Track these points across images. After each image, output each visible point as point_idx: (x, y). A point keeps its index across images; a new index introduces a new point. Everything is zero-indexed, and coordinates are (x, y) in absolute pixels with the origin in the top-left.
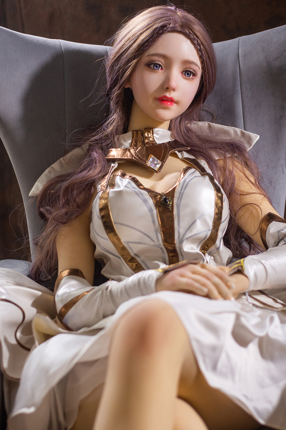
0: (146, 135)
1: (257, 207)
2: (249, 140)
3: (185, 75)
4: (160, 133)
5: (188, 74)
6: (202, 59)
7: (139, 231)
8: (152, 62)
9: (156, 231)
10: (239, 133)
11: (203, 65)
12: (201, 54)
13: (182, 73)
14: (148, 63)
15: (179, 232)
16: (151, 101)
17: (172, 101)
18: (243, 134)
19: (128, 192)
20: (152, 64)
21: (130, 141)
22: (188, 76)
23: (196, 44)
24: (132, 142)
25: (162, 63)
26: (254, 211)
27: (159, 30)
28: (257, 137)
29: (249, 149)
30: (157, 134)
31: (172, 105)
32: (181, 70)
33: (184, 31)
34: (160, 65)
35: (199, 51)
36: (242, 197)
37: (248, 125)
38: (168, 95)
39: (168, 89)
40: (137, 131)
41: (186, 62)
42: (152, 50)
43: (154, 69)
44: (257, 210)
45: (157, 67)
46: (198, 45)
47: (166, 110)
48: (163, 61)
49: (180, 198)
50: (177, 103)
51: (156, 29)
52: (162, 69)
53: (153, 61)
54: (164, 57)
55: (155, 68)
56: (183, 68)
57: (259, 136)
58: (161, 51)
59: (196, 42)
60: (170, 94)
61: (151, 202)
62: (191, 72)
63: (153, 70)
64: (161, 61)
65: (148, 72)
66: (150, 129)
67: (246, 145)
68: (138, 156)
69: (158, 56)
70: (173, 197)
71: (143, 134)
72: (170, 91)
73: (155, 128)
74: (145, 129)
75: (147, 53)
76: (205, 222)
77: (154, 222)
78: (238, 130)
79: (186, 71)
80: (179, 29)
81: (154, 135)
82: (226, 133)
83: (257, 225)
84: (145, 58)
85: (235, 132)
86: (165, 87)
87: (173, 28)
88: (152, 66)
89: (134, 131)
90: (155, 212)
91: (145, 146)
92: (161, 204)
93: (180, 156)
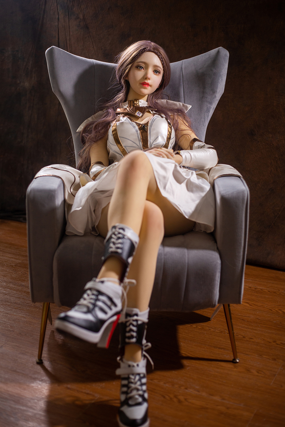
0: (135, 102)
1: (188, 135)
2: (187, 108)
4: (142, 102)
5: (156, 72)
6: (163, 65)
7: (131, 141)
9: (139, 141)
11: (164, 68)
12: (163, 62)
13: (153, 72)
14: (137, 66)
15: (150, 142)
16: (138, 84)
17: (148, 84)
18: (183, 105)
19: (126, 123)
20: (139, 66)
24: (128, 106)
26: (188, 137)
27: (142, 50)
28: (190, 106)
29: (186, 112)
30: (141, 103)
31: (148, 87)
32: (153, 70)
33: (154, 51)
34: (142, 67)
36: (182, 131)
37: (186, 101)
38: (146, 81)
40: (131, 101)
41: (155, 66)
42: (139, 60)
44: (189, 137)
45: (141, 68)
47: (145, 89)
48: (144, 66)
49: (151, 126)
50: (151, 86)
51: (141, 50)
52: (143, 69)
54: (145, 63)
58: (143, 60)
59: (160, 57)
60: (147, 81)
61: (137, 127)
62: (158, 71)
63: (139, 70)
64: (143, 65)
65: (137, 71)
66: (137, 100)
67: (185, 110)
68: (131, 111)
69: (142, 63)
70: (147, 125)
71: (133, 102)
72: (147, 80)
73: (140, 99)
74: (135, 100)
75: (136, 62)
76: (163, 137)
78: (181, 104)
79: (156, 71)
80: (152, 50)
81: (139, 103)
83: (189, 144)
84: (136, 64)
85: (180, 104)
86: (145, 77)
87: (150, 49)
88: (139, 68)
89: (129, 101)
90: (139, 132)
91: (134, 107)
92: (142, 128)
93: (152, 113)
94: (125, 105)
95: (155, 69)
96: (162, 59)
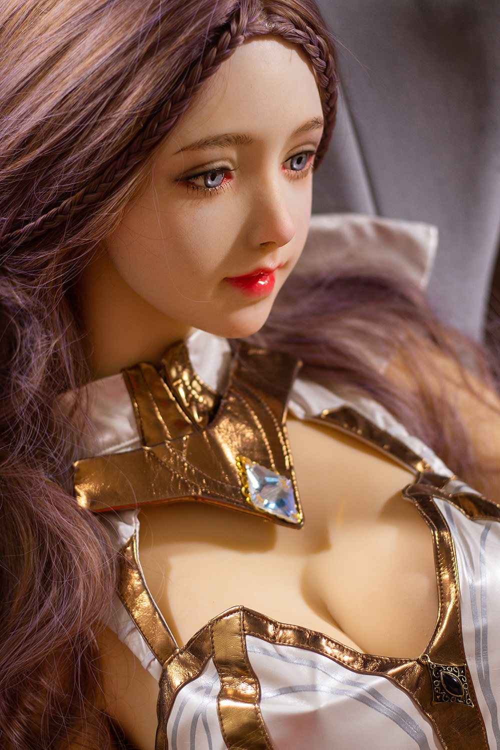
0: (174, 373)
3: (293, 169)
5: (299, 161)
6: (329, 95)
8: (201, 170)
11: (329, 109)
13: (284, 167)
14: (185, 172)
16: (210, 293)
20: (200, 174)
21: (128, 409)
22: (300, 166)
23: (315, 58)
24: (137, 415)
25: (231, 160)
32: (283, 158)
34: (224, 169)
38: (268, 262)
39: (269, 245)
40: (136, 367)
42: (196, 128)
43: (208, 186)
45: (213, 179)
46: (320, 57)
48: (235, 155)
50: (284, 266)
52: (230, 178)
53: (203, 165)
54: (240, 141)
55: (209, 182)
56: (289, 149)
62: (307, 152)
63: (207, 193)
64: (223, 157)
65: (189, 202)
66: (177, 349)
69: (221, 143)
71: (166, 379)
72: (275, 249)
74: (166, 355)
75: (175, 142)
78: (363, 222)
79: (292, 158)
84: (173, 160)
86: (258, 239)
87: (251, 28)
88: (200, 182)
89: (130, 372)
90: (427, 729)
91: (191, 417)
92: (438, 697)
93: (299, 412)
94: (106, 411)
95: (295, 147)
96: (327, 63)
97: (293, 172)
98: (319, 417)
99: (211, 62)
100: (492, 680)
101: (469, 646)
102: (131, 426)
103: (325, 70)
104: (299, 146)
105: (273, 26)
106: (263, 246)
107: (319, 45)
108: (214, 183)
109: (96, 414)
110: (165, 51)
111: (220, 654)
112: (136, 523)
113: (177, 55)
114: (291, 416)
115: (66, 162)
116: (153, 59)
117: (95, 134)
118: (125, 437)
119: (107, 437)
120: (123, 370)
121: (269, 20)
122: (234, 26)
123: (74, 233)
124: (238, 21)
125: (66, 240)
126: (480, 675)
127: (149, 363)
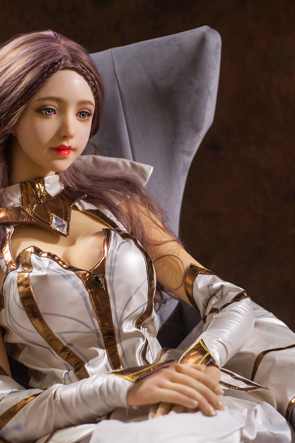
0: (37, 186)
1: (176, 259)
2: (143, 173)
4: (50, 181)
5: (83, 115)
6: (97, 96)
7: (72, 318)
8: (44, 108)
9: (91, 316)
10: (129, 165)
11: (98, 102)
12: (95, 90)
13: (77, 116)
14: (39, 108)
15: (116, 313)
16: (45, 151)
17: (69, 149)
18: (133, 166)
19: (54, 277)
20: (44, 109)
21: (20, 196)
22: (84, 117)
23: (90, 80)
24: (22, 198)
25: (56, 107)
26: (174, 263)
27: (49, 69)
28: (150, 169)
29: (145, 184)
30: (48, 183)
31: (69, 153)
32: (76, 112)
33: (77, 67)
34: (52, 109)
35: (93, 88)
36: (156, 247)
37: (137, 155)
38: (66, 144)
39: (66, 137)
40: (25, 183)
41: (83, 103)
42: (43, 93)
43: (47, 114)
44: (177, 263)
45: (49, 112)
46: (92, 81)
47: (64, 160)
48: (56, 105)
50: (74, 150)
51: (44, 67)
52: (55, 113)
53: (45, 106)
54: (58, 100)
56: (78, 109)
57: (152, 168)
58: (54, 94)
59: (89, 77)
60: (68, 143)
62: (86, 112)
63: (46, 116)
64: (53, 105)
65: (40, 119)
66: (41, 179)
67: (141, 180)
68: (37, 217)
69: (51, 100)
70: (104, 273)
71: (34, 187)
72: (68, 139)
74: (35, 179)
75: (36, 97)
77: (87, 306)
78: (127, 162)
79: (81, 113)
80: (71, 66)
81: (46, 185)
82: (115, 166)
84: (35, 103)
85: (125, 164)
86: (62, 135)
87: (65, 65)
88: (44, 112)
89: (22, 184)
90: (87, 294)
91: (40, 202)
92: (93, 284)
93: (80, 208)
94: (13, 195)
95: (81, 109)
96: (95, 83)
97: (80, 118)
98: (87, 210)
99: (50, 73)
100: (114, 284)
101: (107, 270)
102: (20, 201)
103: (94, 86)
104: (83, 109)
105: (74, 66)
106: (64, 138)
107: (91, 77)
108: (49, 114)
109: (9, 196)
110: (36, 68)
111: (24, 261)
112: (13, 229)
113: (40, 69)
114: (76, 208)
115: (3, 102)
116: (32, 71)
117: (13, 93)
118: (17, 204)
119: (12, 204)
120: (20, 183)
121: (72, 64)
122: (59, 63)
123: (5, 126)
124: (61, 62)
125: (2, 129)
126: (110, 281)
127: (29, 182)
